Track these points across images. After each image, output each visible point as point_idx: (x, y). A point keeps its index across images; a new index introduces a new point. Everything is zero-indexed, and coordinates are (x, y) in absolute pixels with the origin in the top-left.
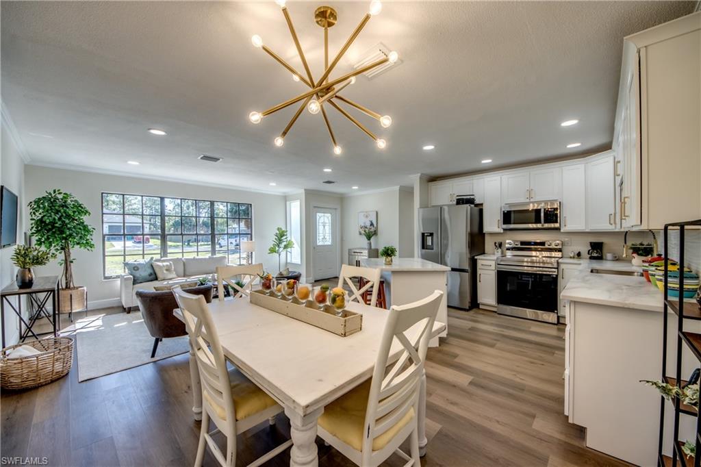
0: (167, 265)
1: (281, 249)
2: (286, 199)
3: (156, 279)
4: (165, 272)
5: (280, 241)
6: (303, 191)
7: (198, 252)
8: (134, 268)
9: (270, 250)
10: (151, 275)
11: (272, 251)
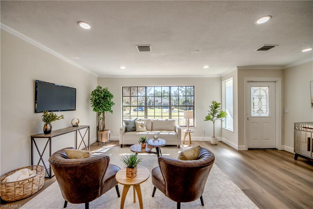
0: (142, 123)
1: (215, 118)
2: (221, 79)
3: (135, 131)
4: (140, 127)
5: (215, 112)
6: (236, 69)
7: (162, 116)
8: (127, 123)
9: (206, 118)
10: (134, 128)
11: (208, 118)
